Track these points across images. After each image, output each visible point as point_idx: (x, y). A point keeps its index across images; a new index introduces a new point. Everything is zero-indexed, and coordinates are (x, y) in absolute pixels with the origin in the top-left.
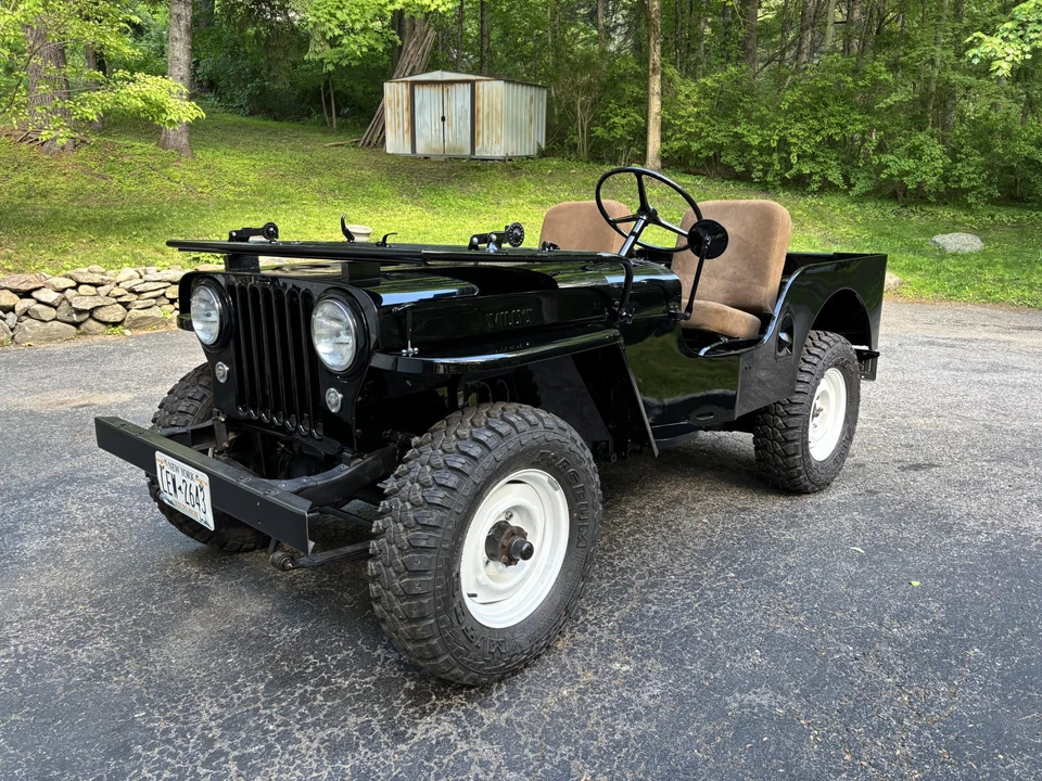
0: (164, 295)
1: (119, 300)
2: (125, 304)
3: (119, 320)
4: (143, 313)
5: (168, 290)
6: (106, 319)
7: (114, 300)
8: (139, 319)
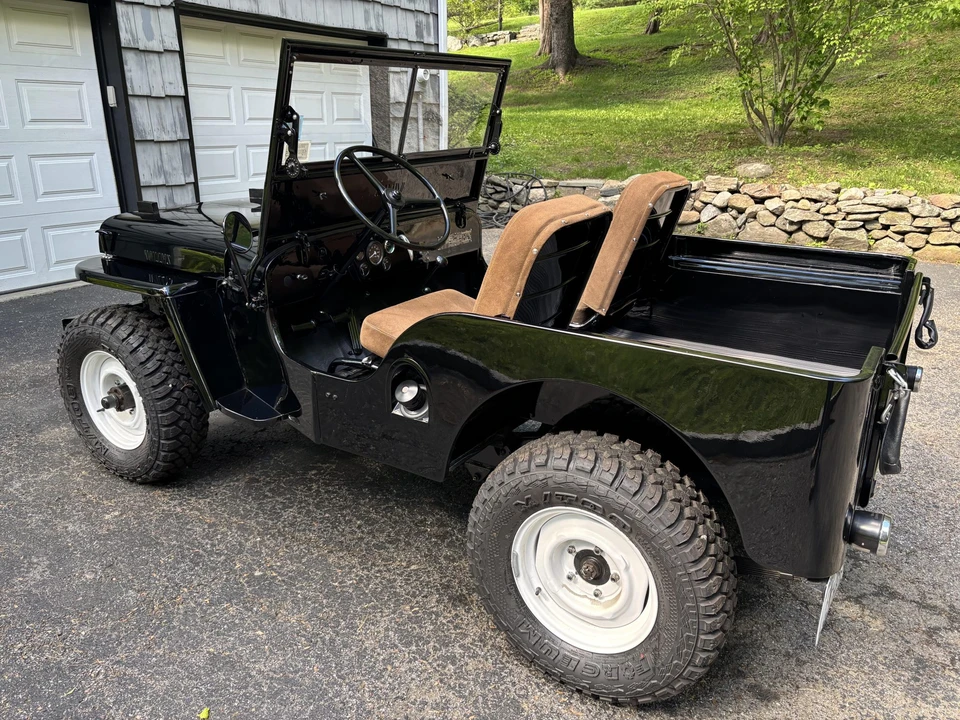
0: (877, 219)
1: (826, 217)
2: (832, 223)
3: (822, 236)
4: (844, 234)
5: (882, 215)
6: (811, 233)
7: (821, 217)
8: (840, 238)
